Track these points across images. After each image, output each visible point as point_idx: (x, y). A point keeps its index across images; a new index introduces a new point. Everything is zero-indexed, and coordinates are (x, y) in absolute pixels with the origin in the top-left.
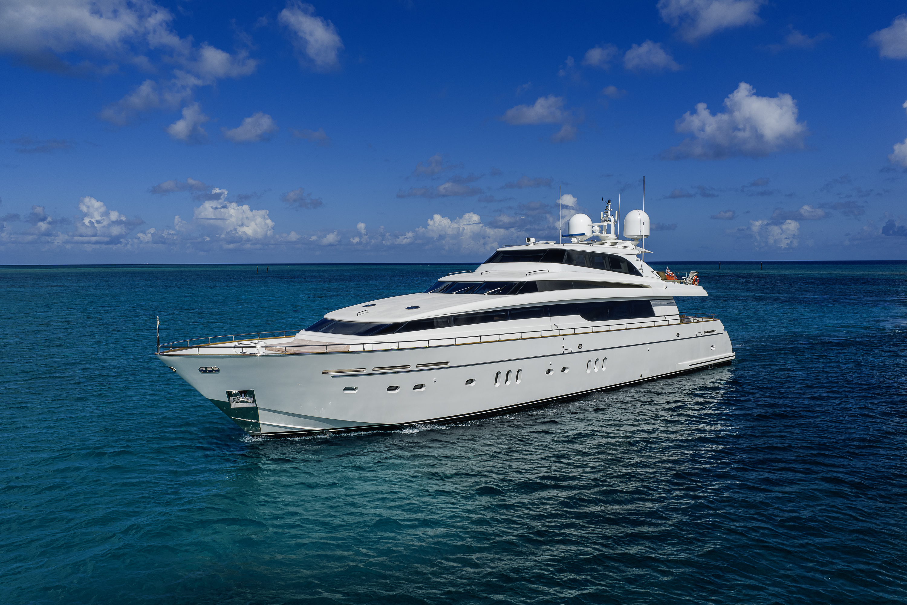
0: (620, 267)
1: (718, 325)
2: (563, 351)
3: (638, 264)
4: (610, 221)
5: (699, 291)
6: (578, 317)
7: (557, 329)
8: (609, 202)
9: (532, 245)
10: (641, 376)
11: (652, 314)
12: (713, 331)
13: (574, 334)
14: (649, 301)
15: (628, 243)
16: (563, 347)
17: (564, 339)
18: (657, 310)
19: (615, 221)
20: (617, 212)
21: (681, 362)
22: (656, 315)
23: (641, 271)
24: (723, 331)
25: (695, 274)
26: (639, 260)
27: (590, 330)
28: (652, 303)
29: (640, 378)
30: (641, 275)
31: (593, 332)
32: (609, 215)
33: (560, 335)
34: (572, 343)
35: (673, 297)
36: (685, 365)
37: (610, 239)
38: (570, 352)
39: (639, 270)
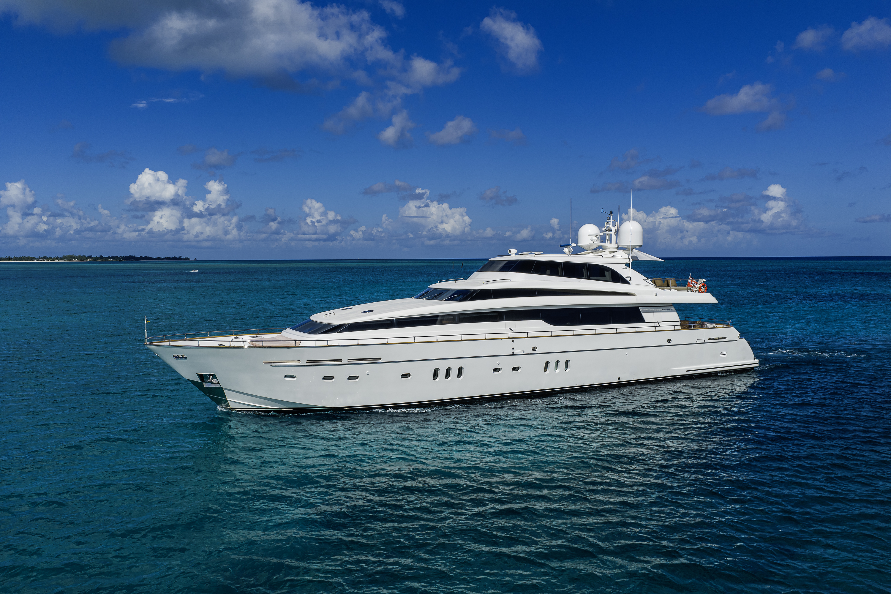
0: (604, 276)
1: (732, 333)
2: (513, 353)
3: (625, 273)
4: (611, 231)
5: (708, 298)
6: (541, 322)
7: (512, 332)
9: (513, 255)
10: (619, 379)
11: (642, 320)
12: (725, 338)
13: (527, 337)
14: (638, 308)
16: (513, 349)
17: (513, 341)
18: (646, 316)
19: (615, 231)
20: (616, 223)
21: (675, 367)
22: (646, 321)
23: (628, 279)
24: (738, 339)
25: (703, 281)
26: (628, 268)
27: (549, 334)
28: (641, 310)
29: (618, 381)
30: (629, 283)
31: (551, 336)
32: (611, 225)
33: (509, 338)
34: (526, 346)
36: (682, 370)
37: (610, 248)
38: (522, 353)
39: (626, 278)
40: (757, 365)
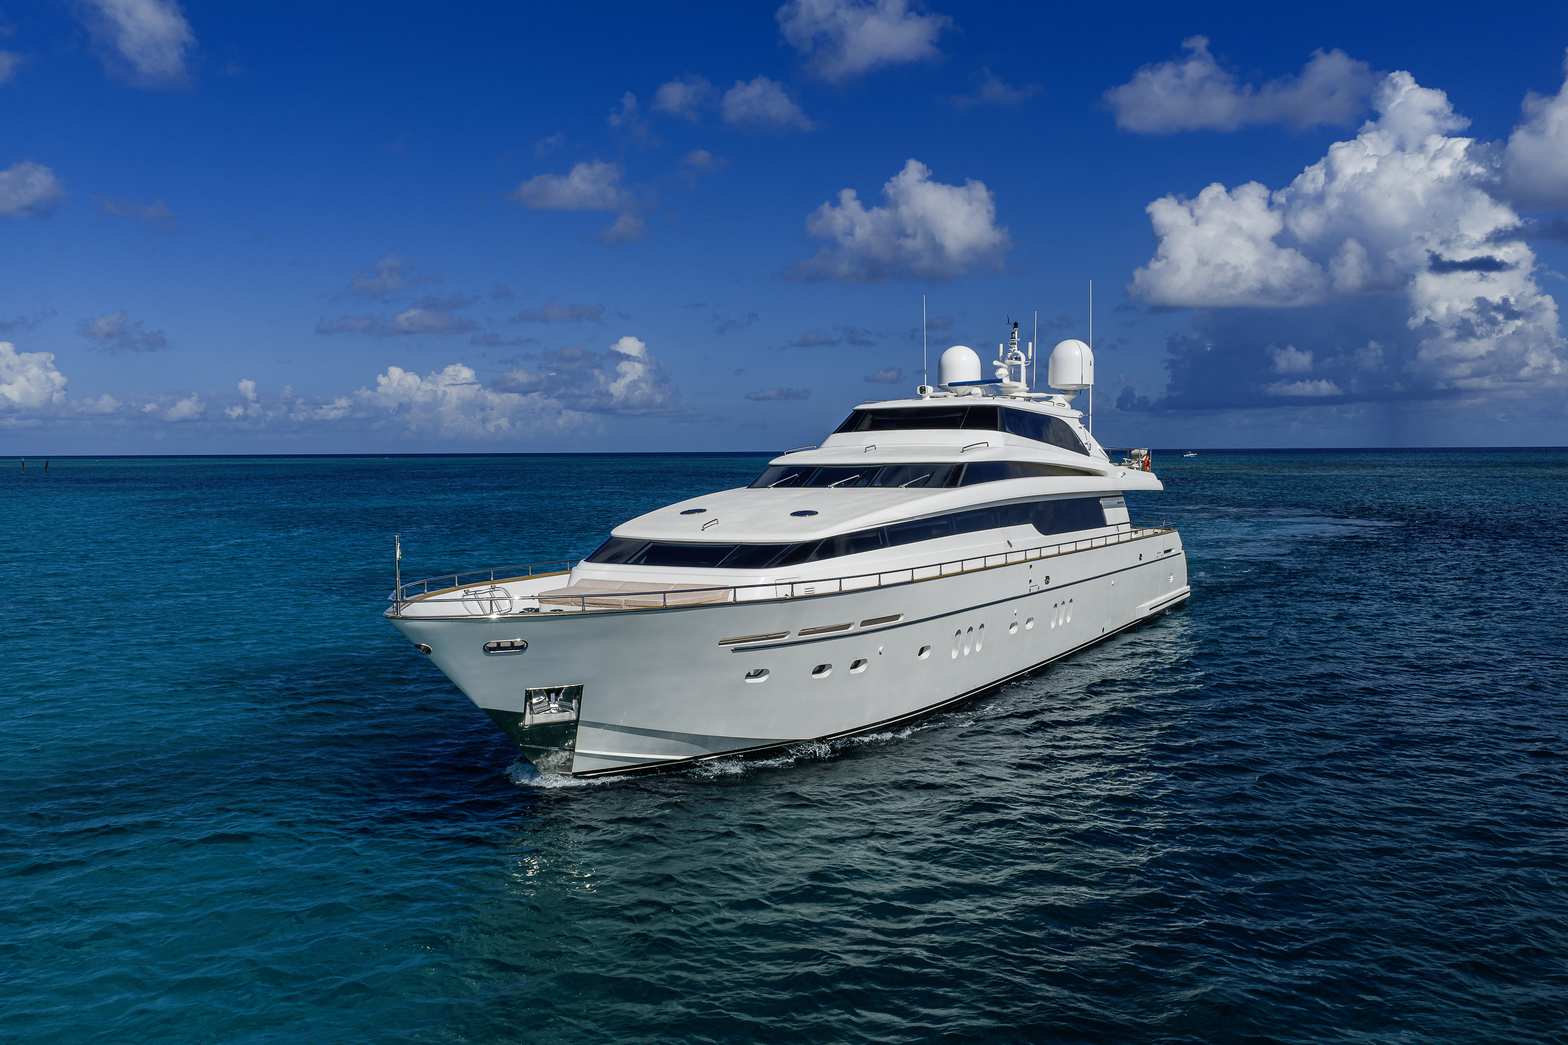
1: (1172, 542)
2: (1030, 590)
3: (1085, 436)
4: (1019, 359)
5: (1150, 482)
6: (1030, 527)
8: (1016, 325)
9: (928, 398)
10: (1102, 631)
11: (1103, 522)
12: (1171, 551)
13: (1038, 558)
14: (1099, 498)
15: (1059, 398)
16: (1030, 581)
17: (1031, 566)
18: (1107, 514)
19: (1027, 359)
20: (1030, 344)
21: (1142, 603)
22: (1108, 524)
23: (1087, 446)
24: (1180, 551)
25: (1147, 452)
26: (1083, 428)
27: (1048, 551)
28: (1102, 502)
29: (1102, 635)
30: (1088, 454)
32: (1016, 348)
33: (1026, 561)
35: (1123, 491)
36: (1145, 609)
38: (1037, 590)
39: (1085, 445)
40: (1189, 595)
